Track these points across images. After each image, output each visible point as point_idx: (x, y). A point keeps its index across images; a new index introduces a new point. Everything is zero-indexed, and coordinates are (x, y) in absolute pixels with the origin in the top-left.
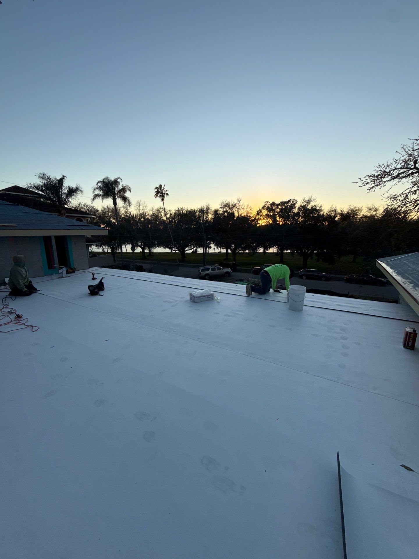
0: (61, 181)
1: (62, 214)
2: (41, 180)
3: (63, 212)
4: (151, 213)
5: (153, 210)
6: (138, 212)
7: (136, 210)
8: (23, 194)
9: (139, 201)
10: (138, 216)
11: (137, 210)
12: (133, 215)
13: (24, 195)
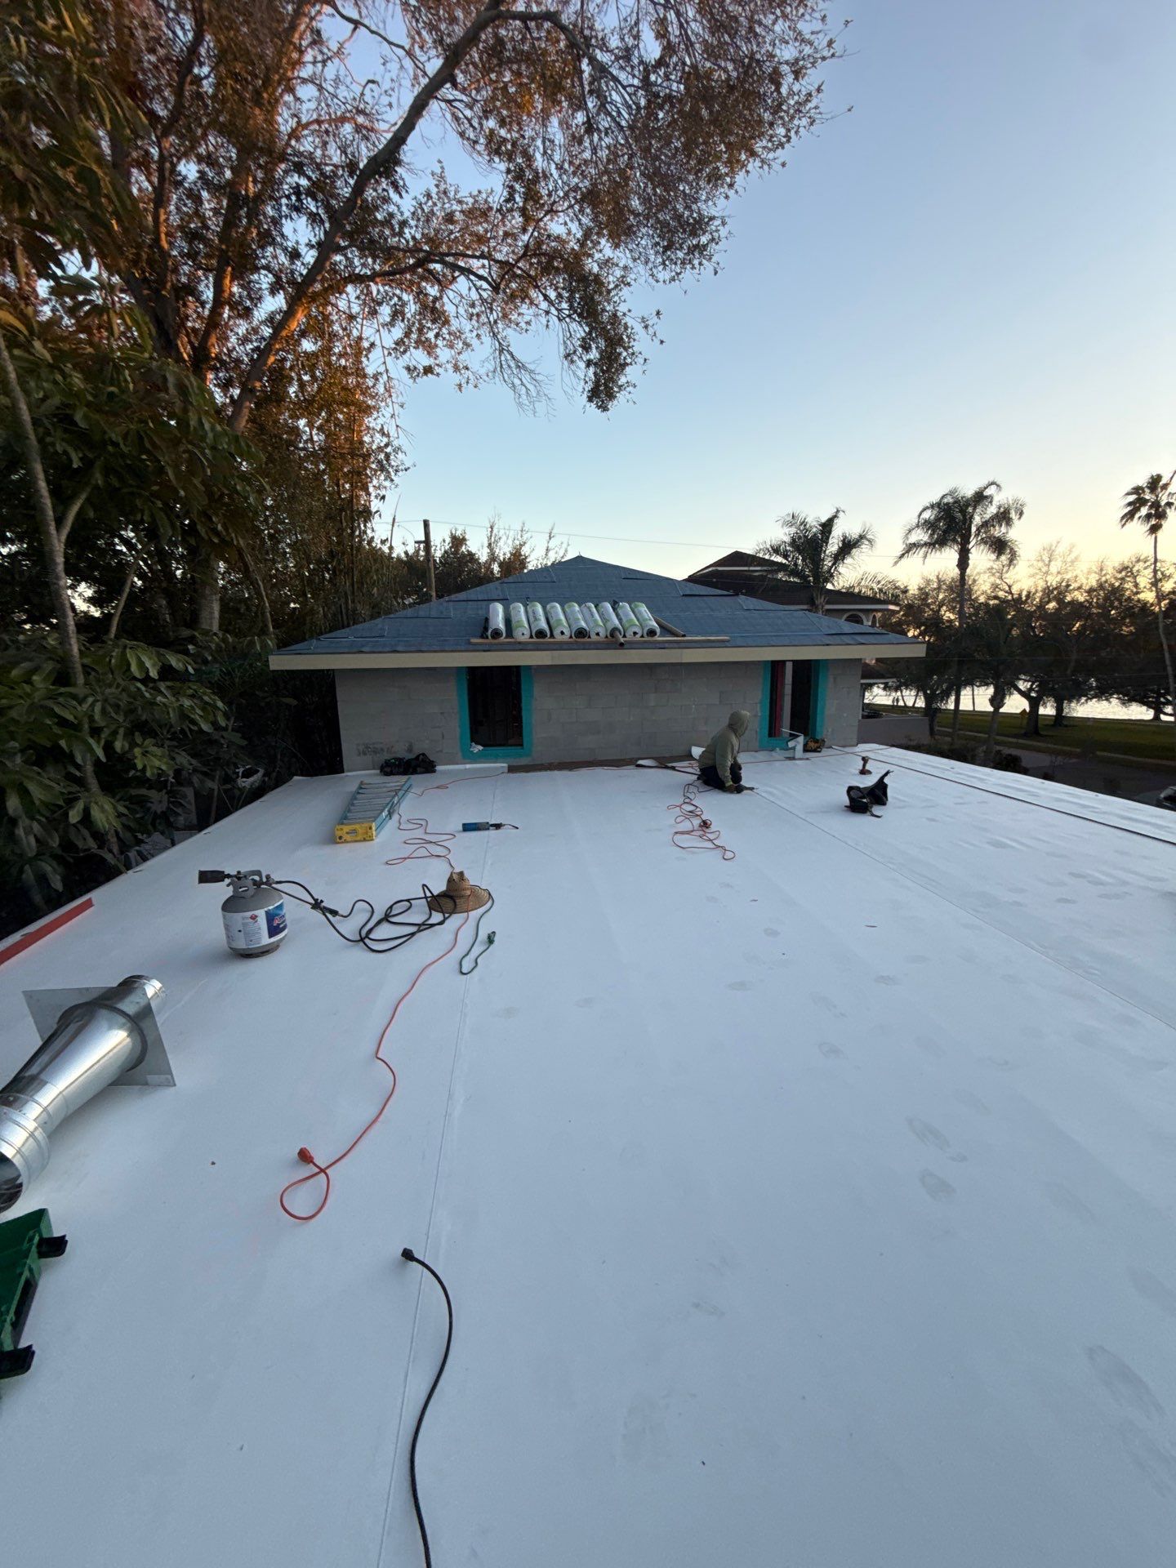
0: (827, 527)
1: (817, 607)
2: (787, 530)
3: (820, 600)
4: (1093, 582)
5: (1102, 570)
6: (1041, 585)
7: (1033, 576)
8: (746, 568)
9: (1051, 546)
10: (1039, 594)
11: (1038, 577)
12: (1020, 595)
13: (749, 571)
